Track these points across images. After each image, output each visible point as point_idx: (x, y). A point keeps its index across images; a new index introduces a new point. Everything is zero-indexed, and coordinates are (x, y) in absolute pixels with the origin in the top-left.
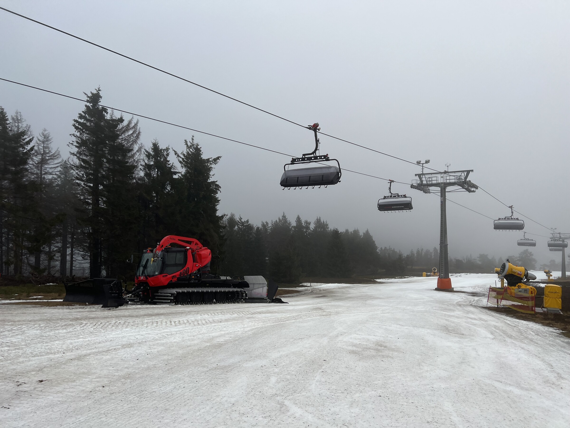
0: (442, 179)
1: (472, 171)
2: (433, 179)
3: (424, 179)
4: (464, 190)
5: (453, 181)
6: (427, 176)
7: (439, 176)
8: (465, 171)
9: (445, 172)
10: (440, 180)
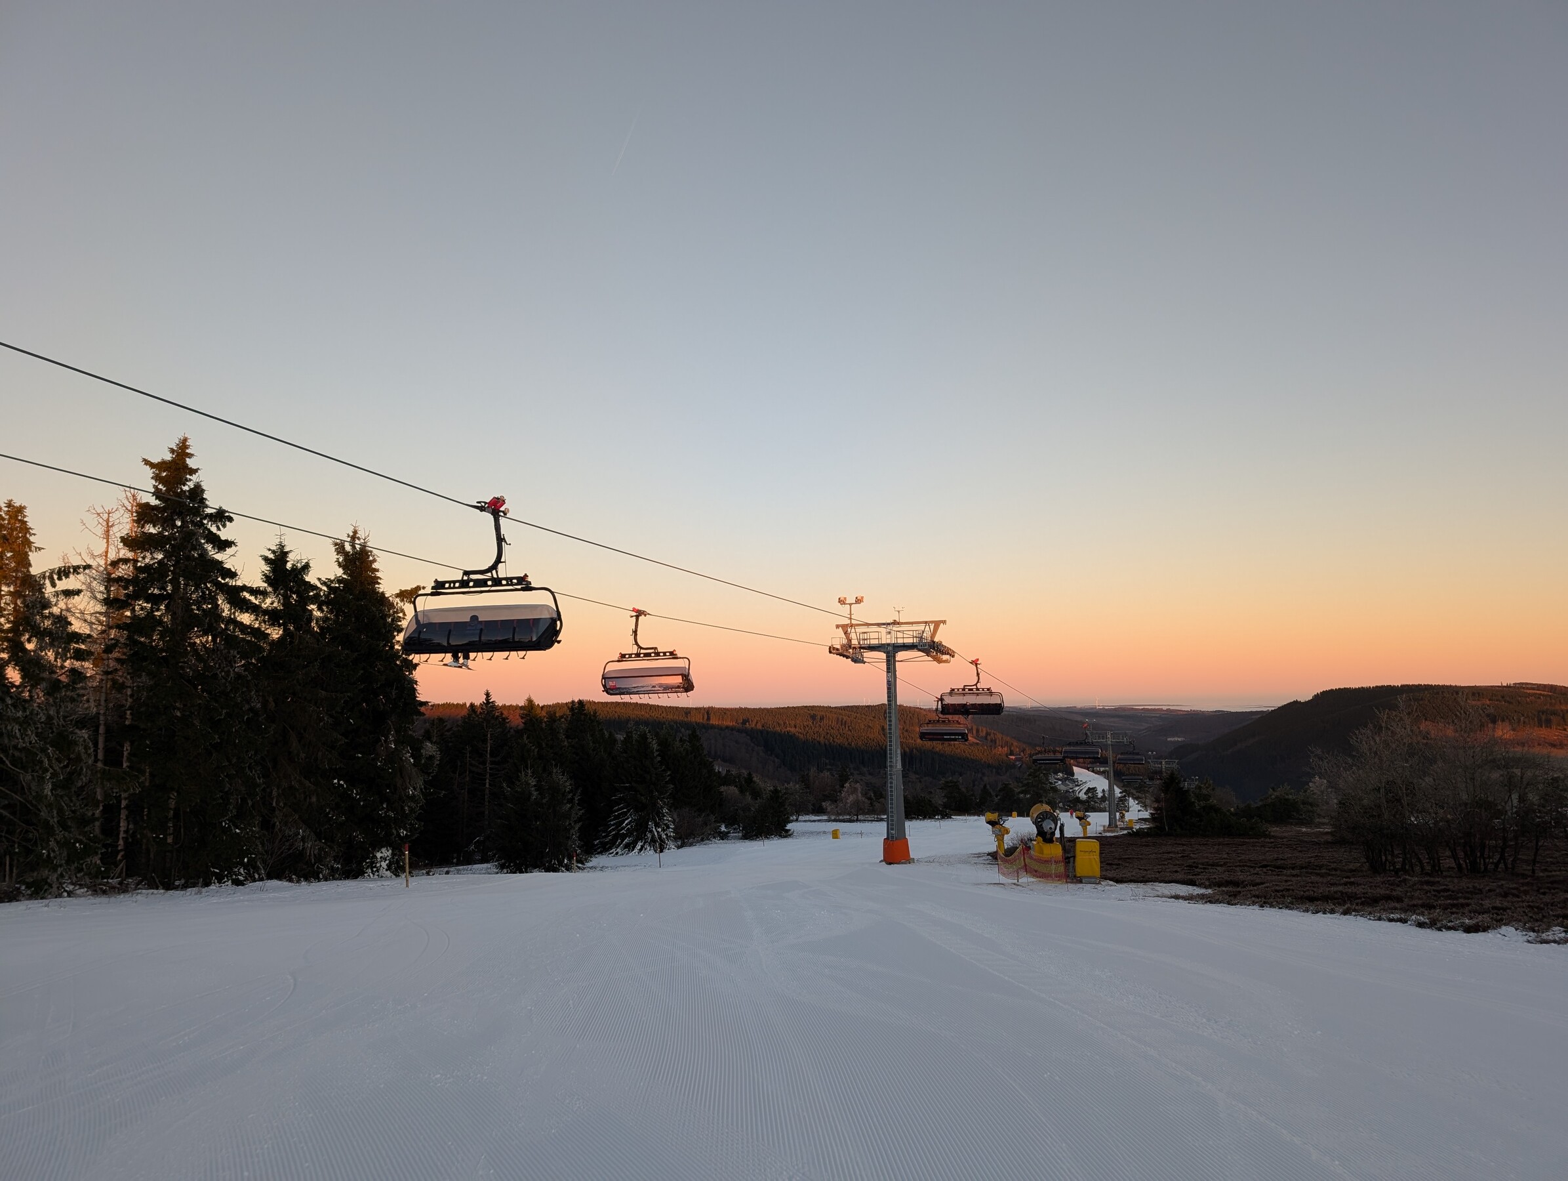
0: (889, 636)
1: (944, 622)
2: (873, 635)
3: (853, 636)
4: (930, 659)
5: (910, 641)
6: (860, 630)
7: (883, 630)
8: (932, 622)
9: (895, 623)
10: (886, 639)
